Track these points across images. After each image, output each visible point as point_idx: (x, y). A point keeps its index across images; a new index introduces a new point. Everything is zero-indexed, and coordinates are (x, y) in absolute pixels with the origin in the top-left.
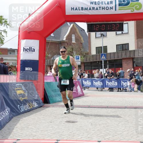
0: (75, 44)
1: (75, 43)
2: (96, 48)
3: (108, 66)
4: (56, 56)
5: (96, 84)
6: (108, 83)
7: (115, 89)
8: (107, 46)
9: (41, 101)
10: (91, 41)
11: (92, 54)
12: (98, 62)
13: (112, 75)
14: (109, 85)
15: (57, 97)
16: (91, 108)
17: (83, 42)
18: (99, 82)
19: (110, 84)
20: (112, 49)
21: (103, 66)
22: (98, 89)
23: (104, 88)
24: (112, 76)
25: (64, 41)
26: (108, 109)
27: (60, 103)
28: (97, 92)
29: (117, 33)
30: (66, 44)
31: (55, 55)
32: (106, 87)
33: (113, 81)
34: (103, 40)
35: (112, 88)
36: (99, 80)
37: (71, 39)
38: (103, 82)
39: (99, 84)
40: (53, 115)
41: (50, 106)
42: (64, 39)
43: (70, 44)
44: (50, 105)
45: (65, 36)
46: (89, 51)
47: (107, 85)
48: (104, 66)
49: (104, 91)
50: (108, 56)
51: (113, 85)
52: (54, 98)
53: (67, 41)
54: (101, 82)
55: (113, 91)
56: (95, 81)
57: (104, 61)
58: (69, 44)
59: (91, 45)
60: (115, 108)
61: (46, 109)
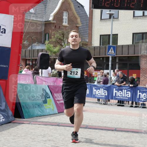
0: (67, 28)
1: (68, 25)
2: (101, 36)
3: (117, 66)
4: (36, 44)
5: (98, 92)
6: (116, 93)
7: (127, 103)
8: (117, 35)
9: (10, 113)
10: (93, 25)
11: (93, 46)
12: (101, 59)
13: (122, 80)
14: (117, 95)
15: (35, 109)
16: (90, 130)
17: (80, 25)
18: (102, 90)
19: (119, 94)
20: (125, 40)
21: (110, 66)
22: (100, 101)
23: (109, 101)
24: (122, 82)
25: (50, 21)
26: (116, 133)
27: (39, 119)
28: (98, 105)
29: (135, 15)
30: (53, 26)
31: (35, 42)
32: (112, 99)
33: (124, 89)
34: (112, 23)
35: (123, 101)
36: (102, 87)
37: (61, 20)
38: (109, 90)
39: (101, 93)
40: (29, 136)
41: (25, 123)
42: (51, 19)
43: (60, 27)
44: (24, 121)
45: (52, 14)
46: (89, 40)
47: (114, 95)
48: (112, 65)
49: (109, 105)
50: (119, 50)
51: (123, 96)
52: (31, 110)
53: (55, 22)
54: (105, 89)
55: (123, 106)
56: (95, 89)
57: (112, 57)
58: (57, 27)
59: (93, 31)
60: (128, 131)
61: (18, 126)
